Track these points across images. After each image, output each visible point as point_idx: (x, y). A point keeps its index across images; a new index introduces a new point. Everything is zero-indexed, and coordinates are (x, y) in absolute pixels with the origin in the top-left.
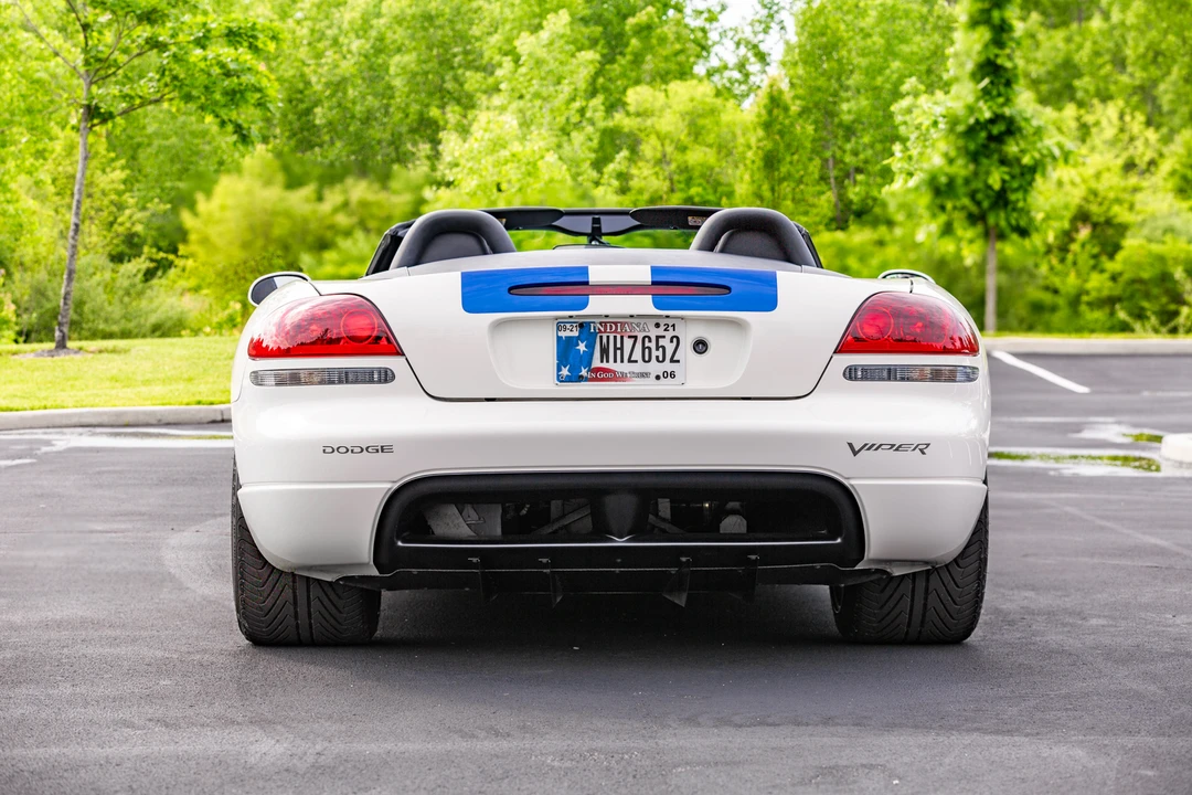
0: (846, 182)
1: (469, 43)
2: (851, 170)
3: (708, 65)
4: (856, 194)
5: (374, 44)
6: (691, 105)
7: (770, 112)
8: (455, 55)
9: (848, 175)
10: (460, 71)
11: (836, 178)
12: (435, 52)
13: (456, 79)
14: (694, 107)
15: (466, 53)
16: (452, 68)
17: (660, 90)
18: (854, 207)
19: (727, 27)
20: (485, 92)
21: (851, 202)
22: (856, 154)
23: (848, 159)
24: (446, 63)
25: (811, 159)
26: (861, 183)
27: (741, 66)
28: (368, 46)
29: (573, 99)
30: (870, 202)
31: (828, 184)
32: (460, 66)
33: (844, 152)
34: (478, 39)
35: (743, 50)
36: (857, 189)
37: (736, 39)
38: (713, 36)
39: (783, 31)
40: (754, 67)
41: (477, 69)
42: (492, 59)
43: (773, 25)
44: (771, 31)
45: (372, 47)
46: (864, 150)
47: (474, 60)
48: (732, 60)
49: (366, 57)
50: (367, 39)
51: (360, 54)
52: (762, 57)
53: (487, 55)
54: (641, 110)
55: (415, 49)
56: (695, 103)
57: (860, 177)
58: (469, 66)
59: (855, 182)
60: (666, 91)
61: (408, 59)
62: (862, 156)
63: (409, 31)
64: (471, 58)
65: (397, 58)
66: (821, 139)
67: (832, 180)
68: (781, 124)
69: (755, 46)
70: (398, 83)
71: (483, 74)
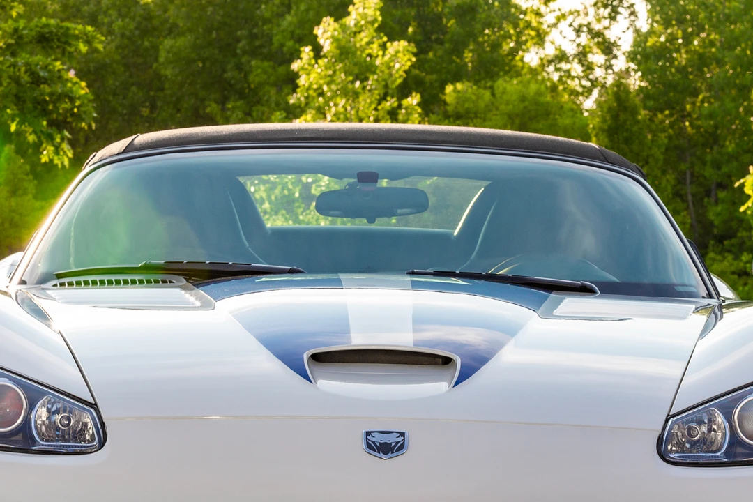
0: (706, 200)
1: (256, 25)
2: (713, 187)
3: (542, 53)
4: (718, 214)
5: (140, 23)
6: (522, 106)
7: (615, 117)
8: (238, 41)
9: (708, 193)
10: (244, 59)
11: (693, 195)
12: (214, 35)
13: (239, 67)
14: (525, 108)
15: (253, 37)
16: (235, 55)
17: (485, 88)
18: (715, 231)
19: (565, 10)
20: (275, 84)
21: (712, 224)
22: (717, 165)
23: (708, 172)
24: (228, 48)
25: (664, 172)
26: (723, 202)
27: (582, 56)
28: (132, 26)
29: (383, 98)
30: (734, 224)
31: (684, 201)
32: (244, 52)
33: (704, 163)
34: (266, 21)
35: (584, 39)
36: (719, 208)
37: (576, 25)
38: (549, 19)
39: (633, 18)
40: (597, 58)
41: (266, 57)
42: (282, 45)
43: (620, 9)
44: (619, 17)
45: (136, 28)
46: (728, 161)
47: (261, 46)
48: (571, 50)
49: (129, 39)
50: (133, 19)
51: (123, 35)
52: (608, 48)
53: (277, 40)
54: (461, 110)
55: (190, 31)
56: (527, 103)
57: (722, 195)
58: (254, 53)
59: (717, 202)
60: (492, 88)
61: (181, 42)
62: (725, 169)
63: (184, 9)
64: (257, 43)
65: (168, 42)
66: (677, 147)
67: (690, 198)
68: (627, 130)
69: (599, 34)
70: (168, 72)
71: (271, 63)
